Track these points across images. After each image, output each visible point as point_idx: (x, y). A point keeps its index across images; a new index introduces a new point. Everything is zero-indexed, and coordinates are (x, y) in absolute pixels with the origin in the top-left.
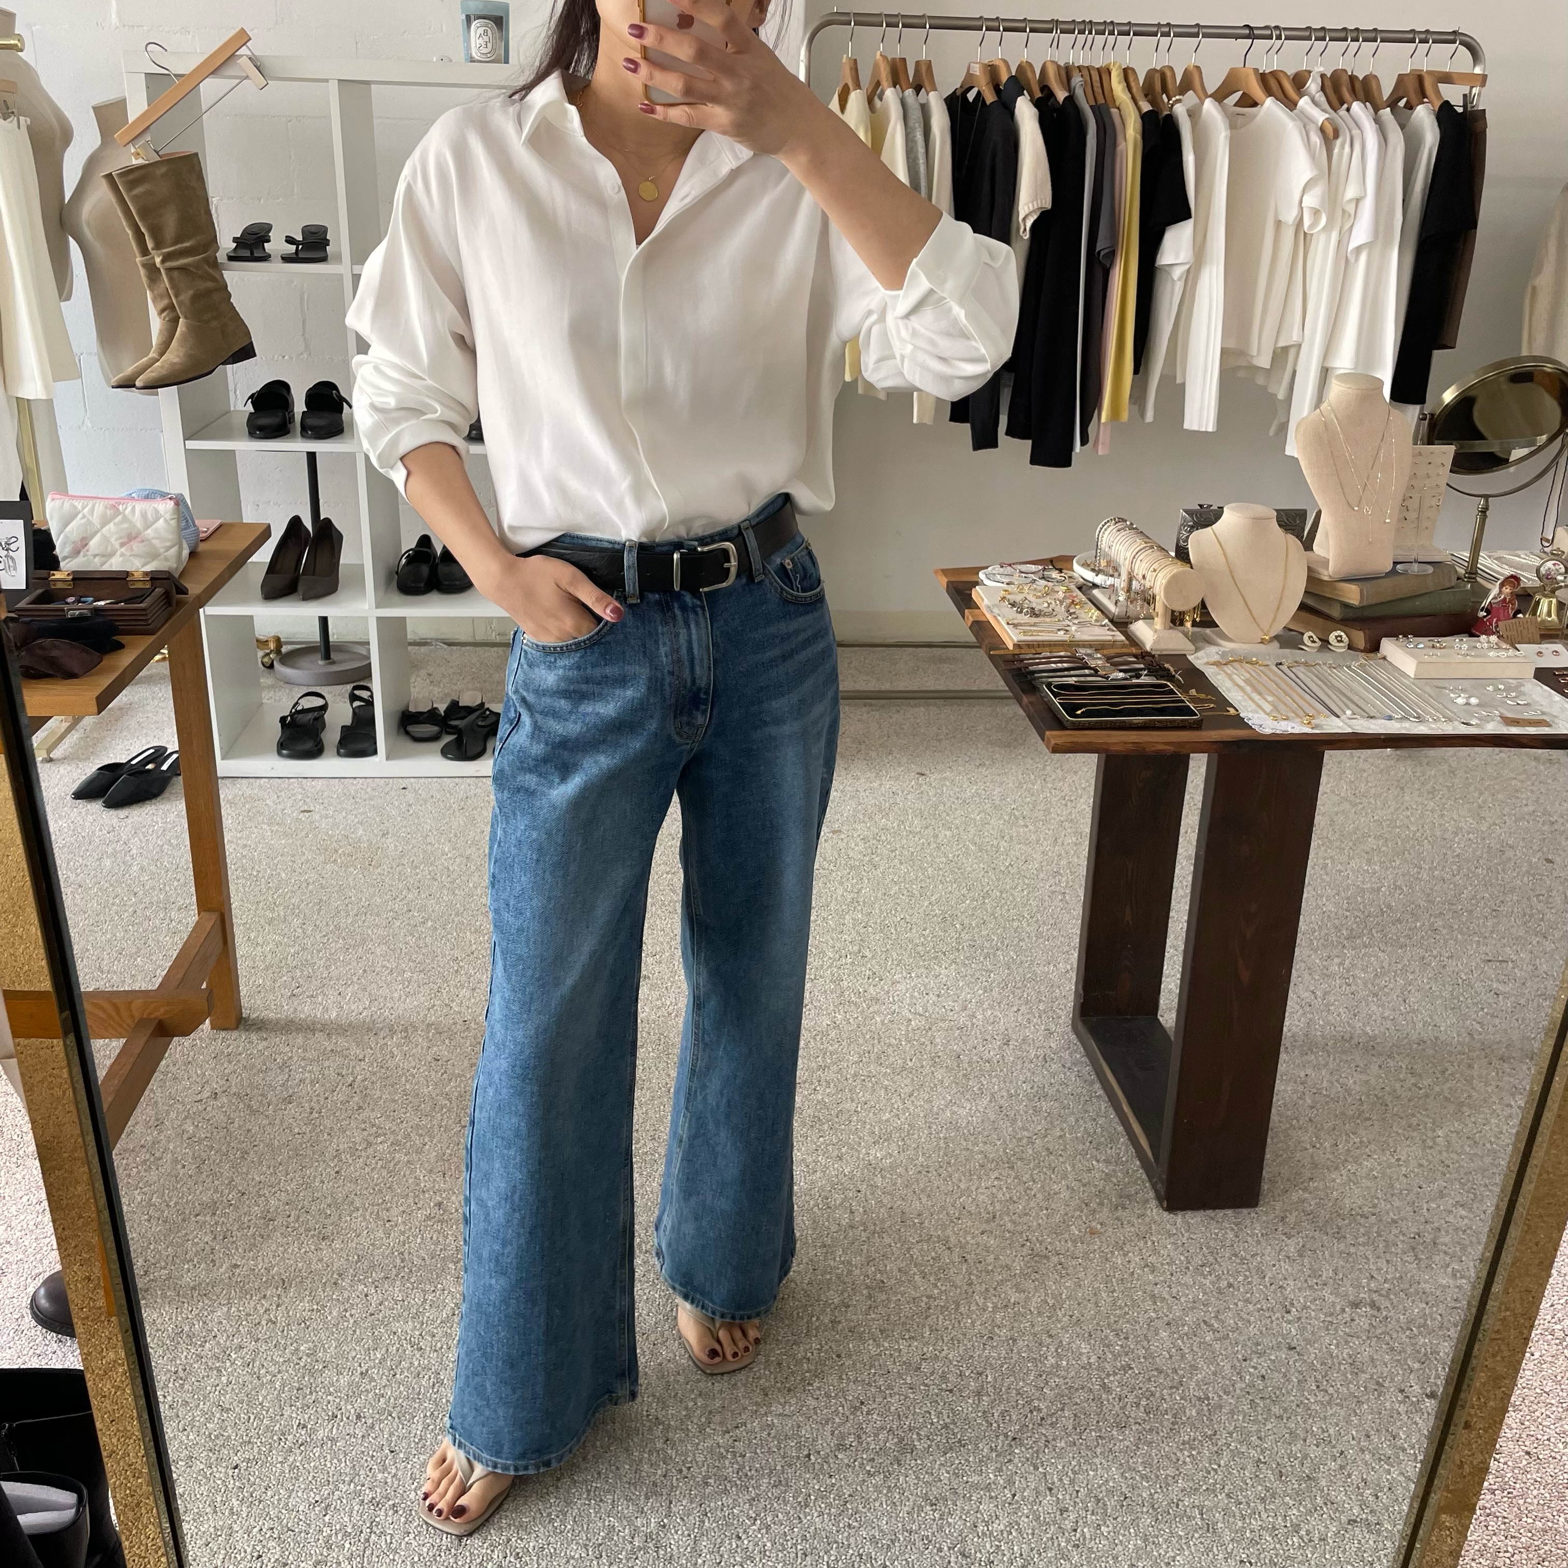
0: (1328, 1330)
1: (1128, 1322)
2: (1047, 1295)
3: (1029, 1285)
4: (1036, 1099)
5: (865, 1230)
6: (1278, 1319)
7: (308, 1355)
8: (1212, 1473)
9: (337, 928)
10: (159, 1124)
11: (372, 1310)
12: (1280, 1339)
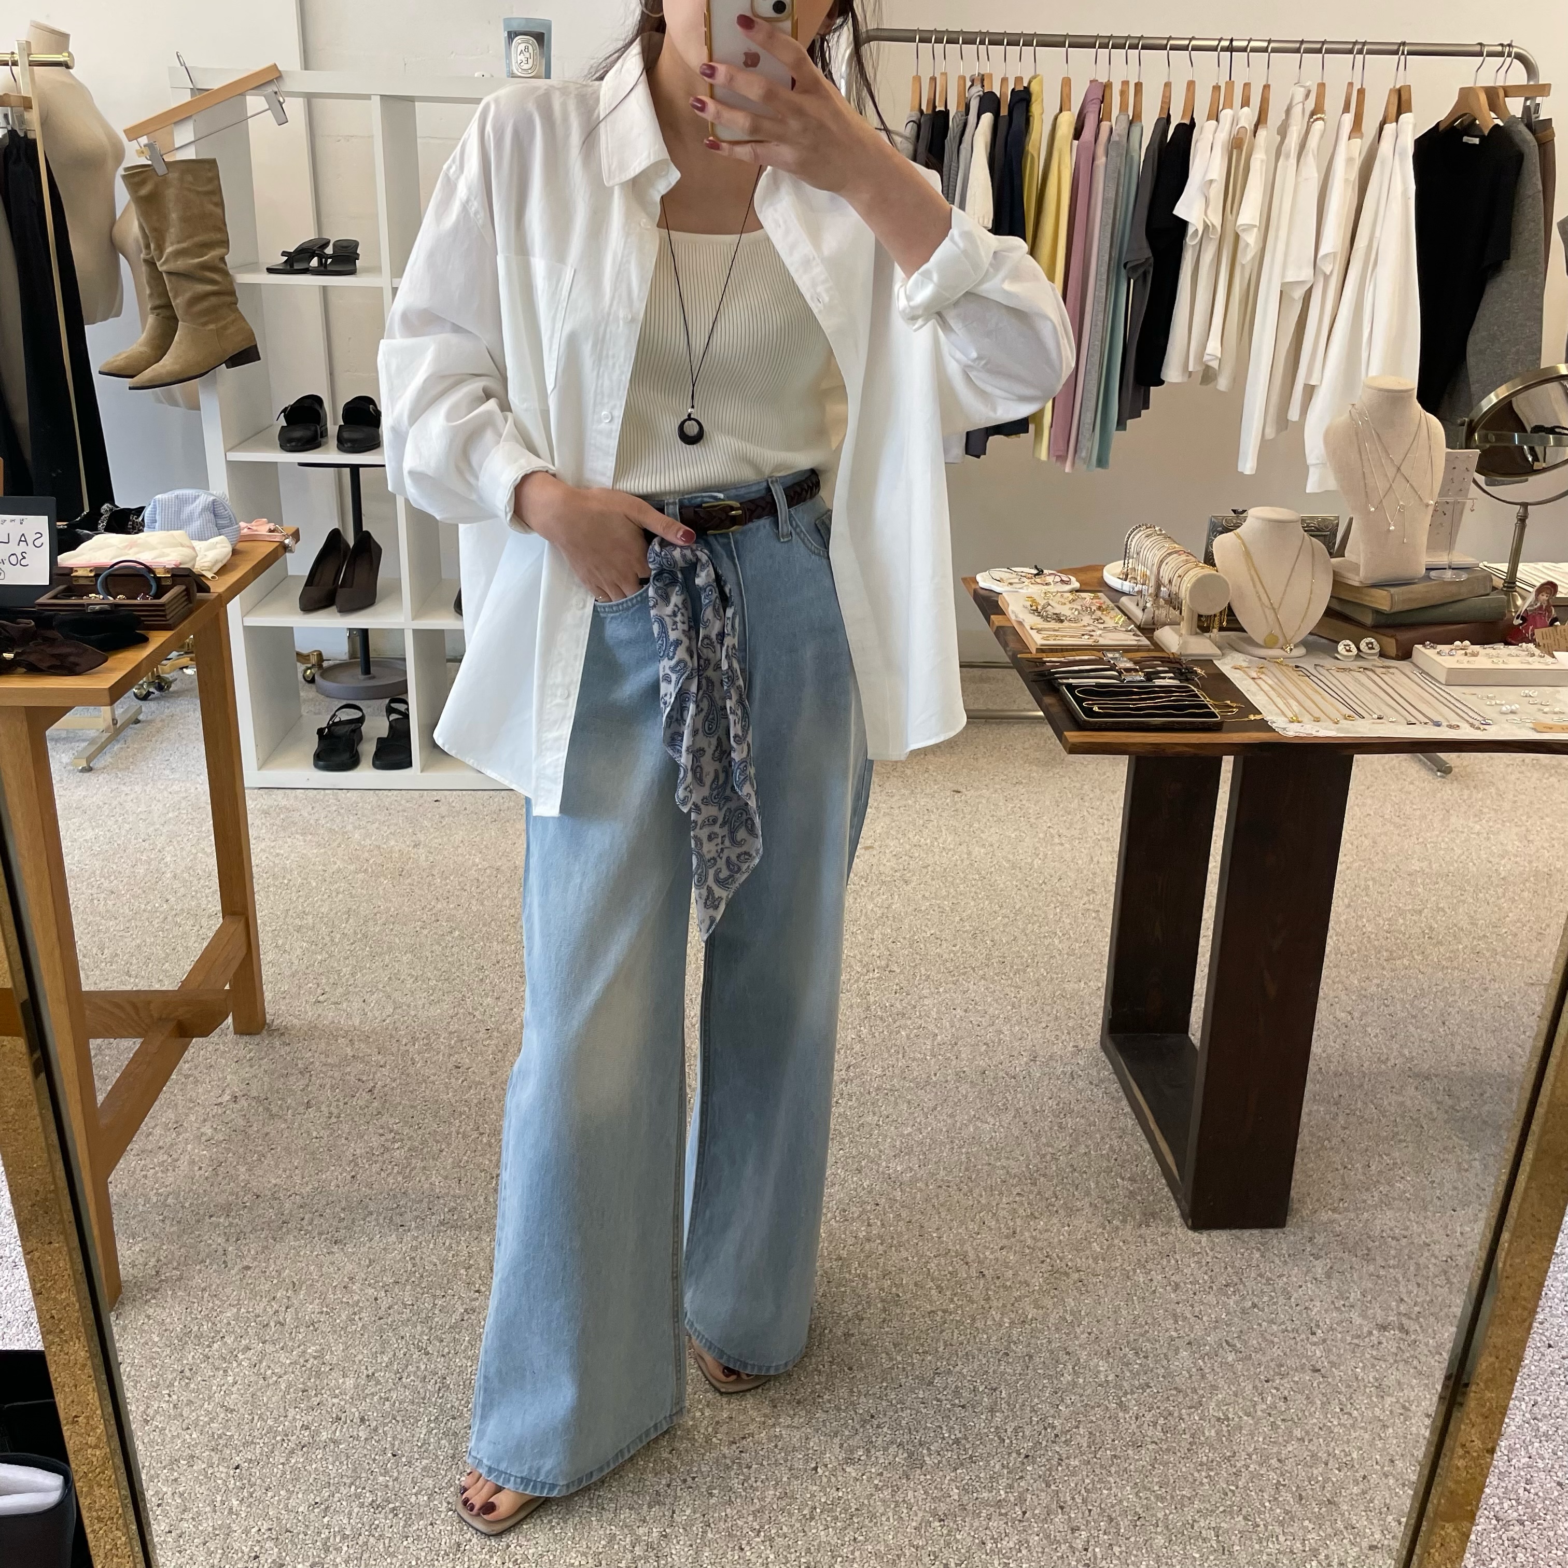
0: (1354, 1352)
1: (1148, 1340)
2: (1066, 1311)
3: (1048, 1302)
4: (1062, 1116)
5: (882, 1244)
6: (1302, 1340)
7: (315, 1358)
8: (1230, 1494)
9: (365, 936)
10: (178, 1126)
11: (381, 1313)
12: (1304, 1361)
